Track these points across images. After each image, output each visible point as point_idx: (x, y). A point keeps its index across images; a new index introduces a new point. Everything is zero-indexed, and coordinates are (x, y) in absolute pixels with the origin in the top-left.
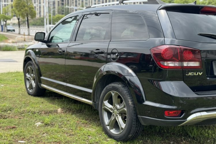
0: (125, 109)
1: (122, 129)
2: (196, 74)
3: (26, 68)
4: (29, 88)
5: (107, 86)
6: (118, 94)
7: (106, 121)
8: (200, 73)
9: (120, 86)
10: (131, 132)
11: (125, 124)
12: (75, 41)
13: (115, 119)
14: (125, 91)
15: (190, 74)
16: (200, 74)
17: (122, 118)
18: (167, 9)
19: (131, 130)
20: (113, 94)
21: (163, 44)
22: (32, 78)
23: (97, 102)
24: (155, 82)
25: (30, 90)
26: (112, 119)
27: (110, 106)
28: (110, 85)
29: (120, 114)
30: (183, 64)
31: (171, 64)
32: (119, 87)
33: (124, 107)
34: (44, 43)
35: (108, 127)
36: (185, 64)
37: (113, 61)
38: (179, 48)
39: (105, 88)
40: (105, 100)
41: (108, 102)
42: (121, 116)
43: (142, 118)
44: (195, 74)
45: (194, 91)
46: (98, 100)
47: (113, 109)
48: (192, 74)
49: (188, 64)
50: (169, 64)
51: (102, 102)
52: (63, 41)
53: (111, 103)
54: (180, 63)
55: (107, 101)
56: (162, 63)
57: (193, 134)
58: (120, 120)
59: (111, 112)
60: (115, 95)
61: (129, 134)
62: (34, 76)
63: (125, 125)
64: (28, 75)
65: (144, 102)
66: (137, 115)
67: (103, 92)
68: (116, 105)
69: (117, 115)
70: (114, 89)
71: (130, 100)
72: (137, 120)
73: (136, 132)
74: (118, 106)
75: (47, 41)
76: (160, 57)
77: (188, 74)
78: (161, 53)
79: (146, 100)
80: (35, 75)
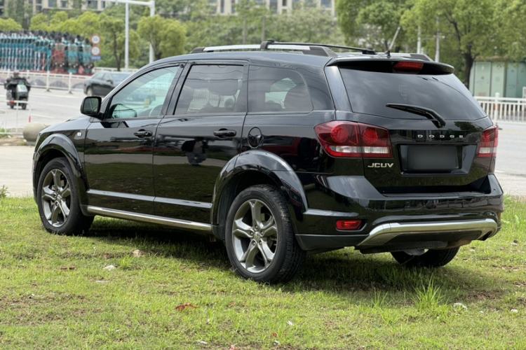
0: (275, 227)
1: (269, 261)
2: (384, 165)
3: (46, 174)
4: (50, 219)
5: (242, 193)
6: (262, 204)
7: (240, 254)
8: (390, 164)
9: (265, 189)
10: (285, 264)
11: (273, 252)
12: (174, 114)
13: (257, 248)
14: (274, 197)
15: (375, 165)
16: (390, 166)
17: (268, 245)
18: (342, 65)
19: (283, 260)
20: (253, 206)
21: (333, 118)
22: (59, 197)
23: (221, 225)
24: (322, 177)
25: (53, 223)
26: (251, 250)
27: (247, 227)
28: (247, 190)
29: (266, 239)
30: (362, 150)
31: (346, 150)
32: (264, 192)
33: (273, 223)
34: (96, 120)
35: (244, 265)
36: (367, 150)
37: (253, 149)
38: (356, 126)
39: (238, 196)
40: (238, 218)
41: (243, 221)
42: (268, 240)
43: (302, 237)
44: (382, 166)
45: (381, 193)
46: (223, 221)
47: (251, 232)
48: (377, 165)
49: (371, 150)
50: (342, 149)
51: (232, 222)
52: (136, 116)
53: (249, 221)
54: (359, 148)
55: (242, 219)
56: (331, 147)
57: (390, 278)
58: (265, 247)
59: (249, 236)
60: (256, 206)
61: (280, 267)
62: (69, 190)
63: (274, 254)
64: (48, 191)
65: (305, 211)
66: (294, 234)
67: (234, 203)
68: (258, 223)
69: (260, 241)
70: (255, 195)
71: (282, 212)
72: (295, 242)
73: (293, 265)
74: (262, 226)
75: (104, 114)
76: (330, 139)
77: (371, 165)
78: (329, 134)
79: (309, 207)
80: (72, 188)
